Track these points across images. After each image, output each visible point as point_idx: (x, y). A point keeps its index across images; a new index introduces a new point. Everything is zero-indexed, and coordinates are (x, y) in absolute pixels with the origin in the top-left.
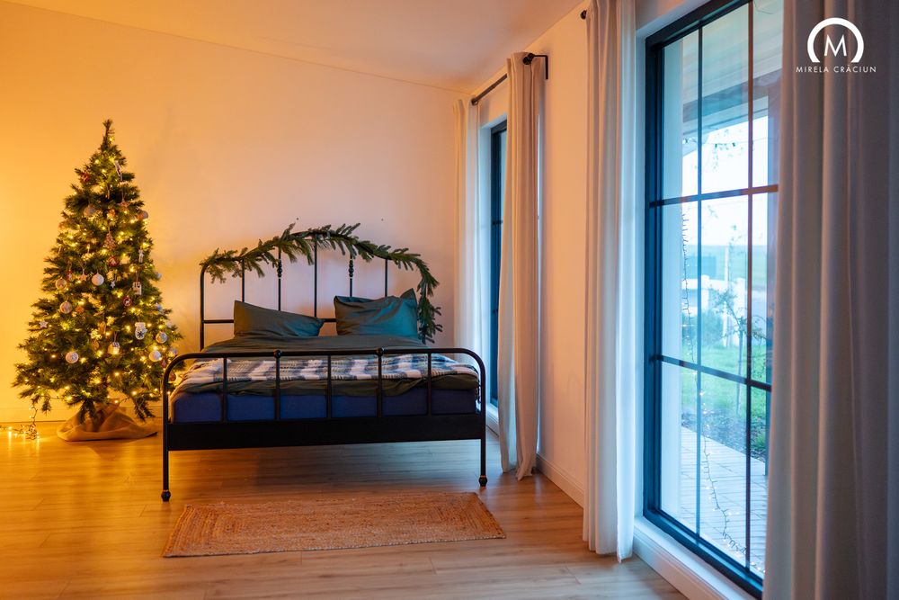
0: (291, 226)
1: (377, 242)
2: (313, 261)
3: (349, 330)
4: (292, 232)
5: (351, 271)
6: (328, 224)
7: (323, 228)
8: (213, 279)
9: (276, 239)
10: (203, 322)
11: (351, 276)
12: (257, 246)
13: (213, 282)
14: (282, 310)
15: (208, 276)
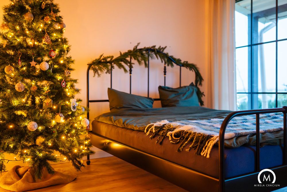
0: (139, 44)
1: (176, 57)
2: (147, 66)
3: (173, 104)
4: (138, 48)
5: (165, 72)
6: (154, 45)
7: (152, 47)
8: (95, 74)
9: (130, 52)
10: (89, 101)
11: (165, 74)
12: (119, 55)
13: (94, 76)
14: (132, 93)
15: (91, 72)
